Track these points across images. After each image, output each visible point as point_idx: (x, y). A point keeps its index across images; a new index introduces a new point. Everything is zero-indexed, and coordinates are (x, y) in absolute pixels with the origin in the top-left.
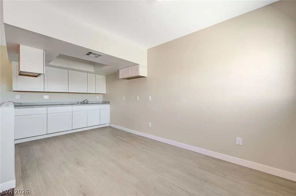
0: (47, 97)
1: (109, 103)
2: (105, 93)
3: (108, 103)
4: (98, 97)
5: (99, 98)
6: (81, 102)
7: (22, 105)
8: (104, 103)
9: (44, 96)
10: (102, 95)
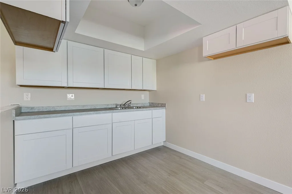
0: (72, 96)
1: (165, 106)
2: (156, 90)
3: (163, 106)
4: (143, 96)
5: (144, 99)
6: (121, 105)
7: (33, 111)
8: (153, 105)
9: (68, 95)
10: (148, 92)
